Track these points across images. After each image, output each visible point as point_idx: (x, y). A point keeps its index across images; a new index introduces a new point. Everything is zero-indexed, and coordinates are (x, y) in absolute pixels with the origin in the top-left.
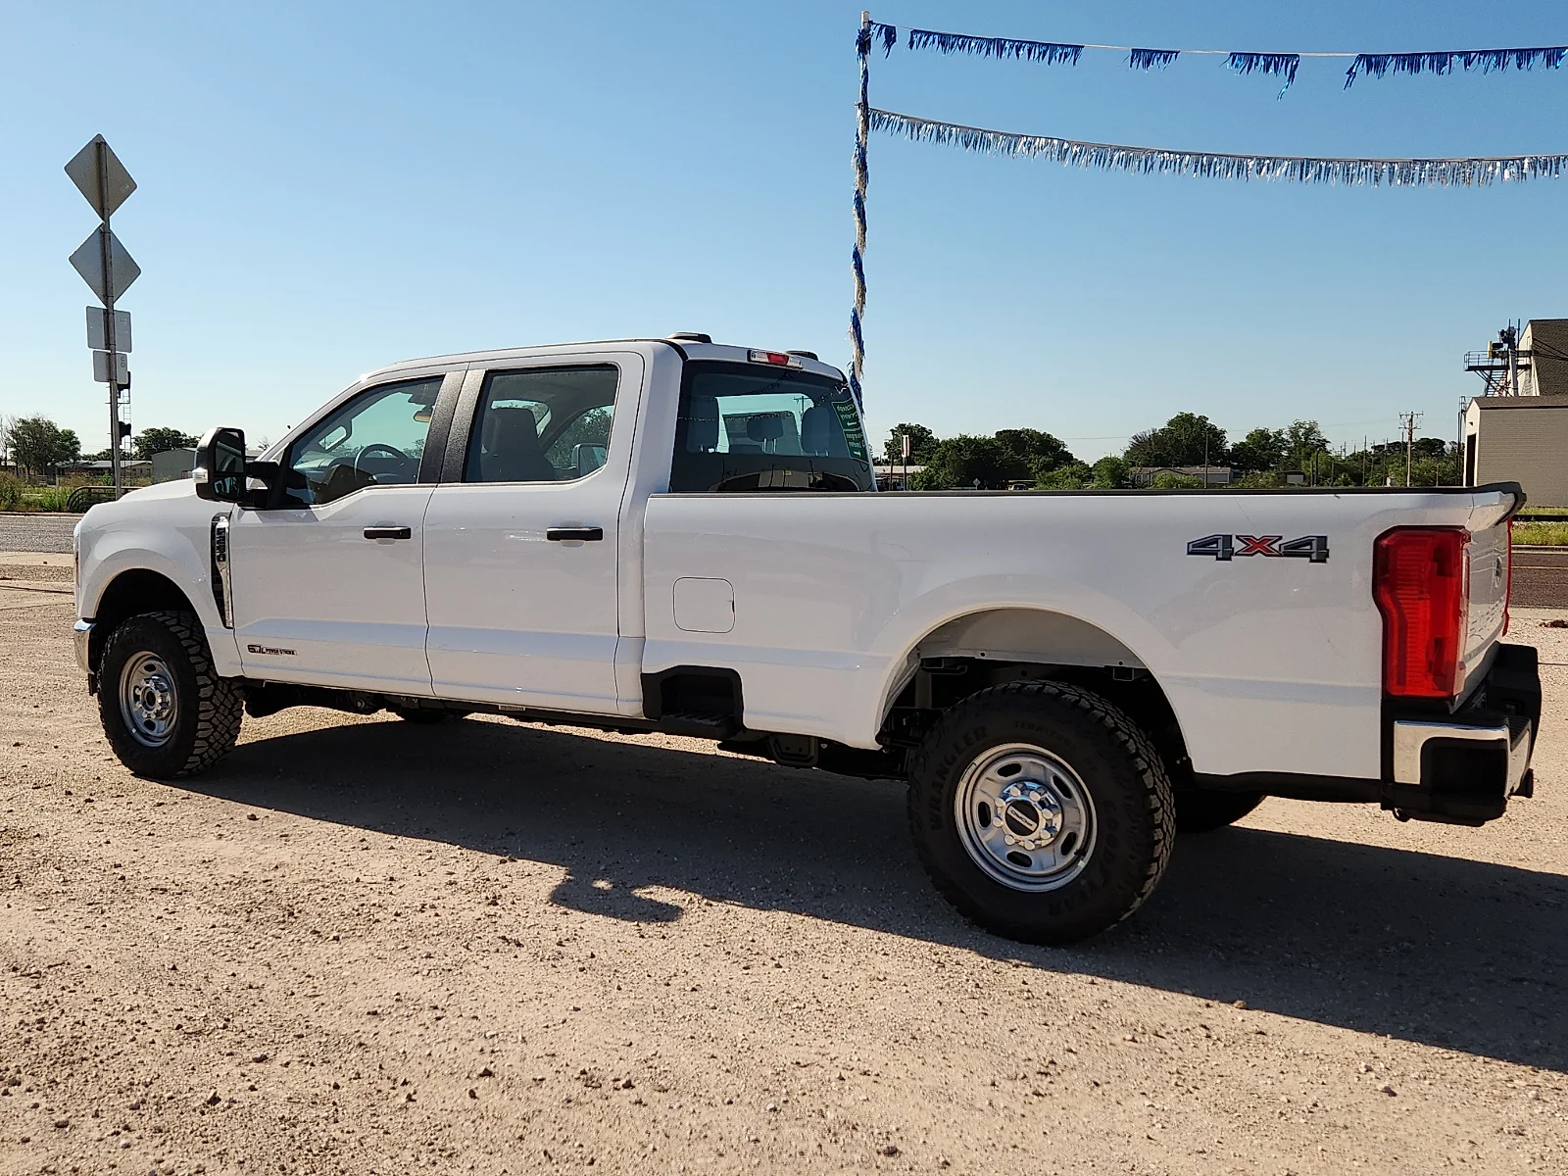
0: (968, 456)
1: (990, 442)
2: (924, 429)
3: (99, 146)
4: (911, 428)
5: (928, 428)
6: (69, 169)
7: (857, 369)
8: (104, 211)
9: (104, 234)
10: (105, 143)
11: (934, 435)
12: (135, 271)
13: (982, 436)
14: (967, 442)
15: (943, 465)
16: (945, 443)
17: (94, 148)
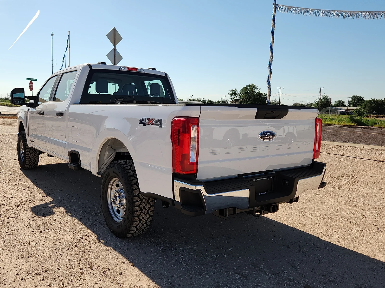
0: (373, 105)
1: (381, 101)
2: (361, 97)
3: (114, 30)
4: (357, 97)
5: (362, 97)
6: (107, 35)
7: (269, 77)
8: (115, 45)
9: (115, 50)
10: (115, 29)
11: (364, 99)
12: (121, 58)
13: (379, 99)
14: (374, 101)
15: (365, 107)
16: (367, 101)
17: (113, 30)
